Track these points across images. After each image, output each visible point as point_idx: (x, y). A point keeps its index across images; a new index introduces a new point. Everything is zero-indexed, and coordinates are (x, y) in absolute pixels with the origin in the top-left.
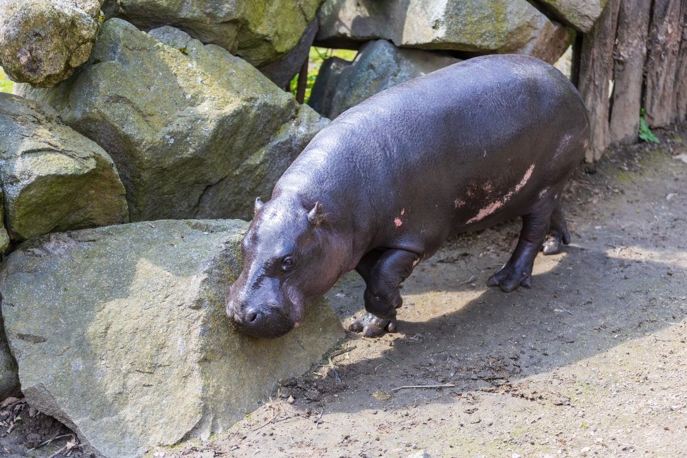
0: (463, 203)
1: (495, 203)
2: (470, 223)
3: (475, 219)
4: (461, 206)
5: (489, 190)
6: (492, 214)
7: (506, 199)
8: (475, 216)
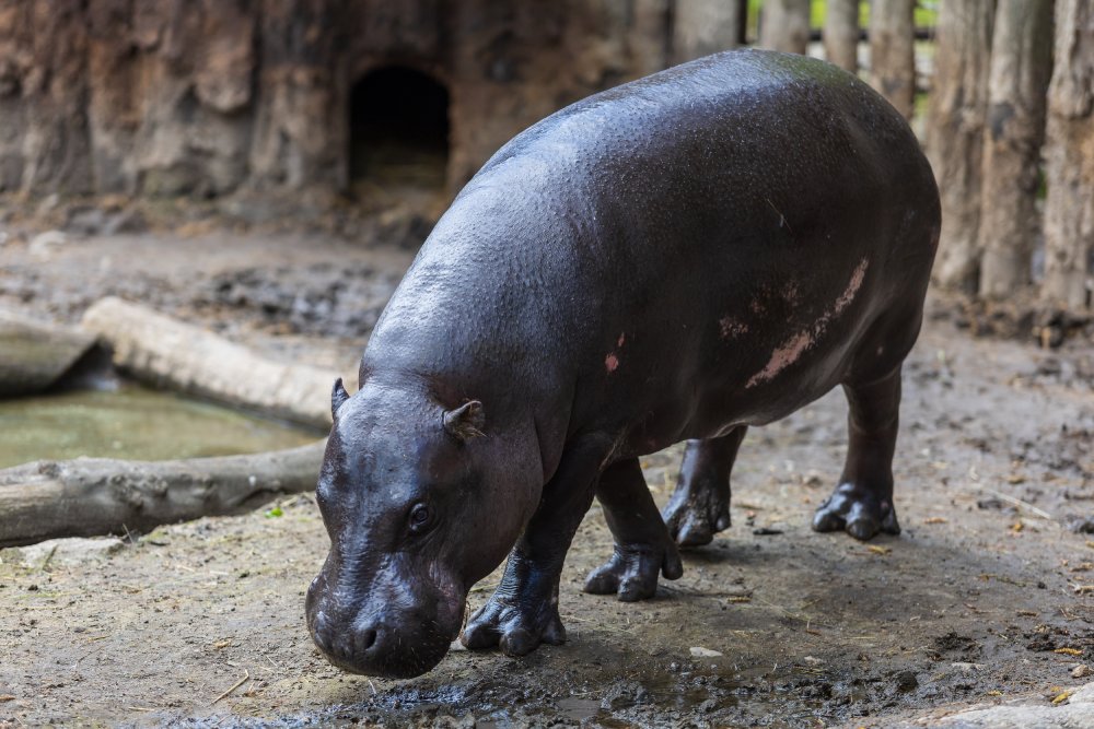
0: (743, 329)
1: (800, 335)
2: (753, 386)
3: (762, 374)
4: (740, 335)
5: (793, 299)
6: (794, 363)
7: (818, 329)
8: (763, 367)
